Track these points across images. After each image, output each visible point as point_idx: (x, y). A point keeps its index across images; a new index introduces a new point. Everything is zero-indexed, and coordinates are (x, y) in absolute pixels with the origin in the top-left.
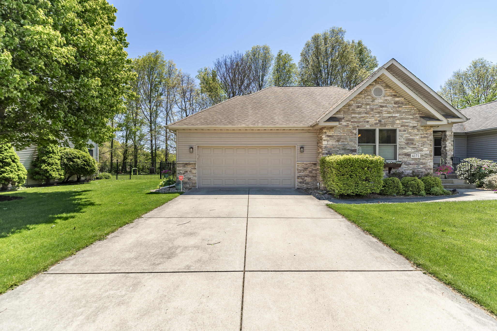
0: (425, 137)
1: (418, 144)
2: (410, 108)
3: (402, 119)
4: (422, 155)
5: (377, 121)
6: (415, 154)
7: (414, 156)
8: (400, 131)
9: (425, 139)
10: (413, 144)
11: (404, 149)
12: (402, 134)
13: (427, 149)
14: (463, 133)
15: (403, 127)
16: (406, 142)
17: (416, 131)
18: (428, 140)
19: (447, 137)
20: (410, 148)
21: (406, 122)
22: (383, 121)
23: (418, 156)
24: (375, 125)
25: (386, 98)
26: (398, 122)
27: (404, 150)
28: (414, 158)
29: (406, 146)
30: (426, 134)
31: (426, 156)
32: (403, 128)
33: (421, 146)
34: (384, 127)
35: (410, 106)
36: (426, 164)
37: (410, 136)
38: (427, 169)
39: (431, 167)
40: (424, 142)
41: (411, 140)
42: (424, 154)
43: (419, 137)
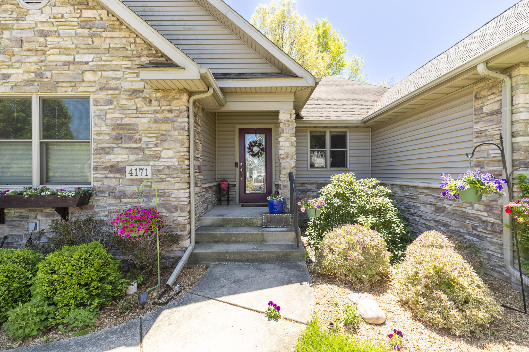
0: (164, 120)
1: (147, 139)
2: (124, 40)
3: (100, 68)
4: (159, 171)
5: (33, 75)
6: (138, 168)
7: (134, 172)
8: (97, 103)
9: (166, 126)
10: (131, 138)
11: (108, 153)
12: (101, 110)
13: (170, 153)
14: (357, 123)
15: (105, 93)
16: (114, 133)
17: (139, 102)
18: (175, 129)
19: (281, 125)
20: (125, 151)
21: (113, 79)
22: (48, 74)
23: (144, 171)
24: (27, 85)
25: (56, 10)
26: (89, 76)
27: (108, 157)
28: (134, 177)
29: (113, 145)
30: (170, 111)
31: (167, 171)
32: (104, 95)
33: (156, 145)
34: (51, 91)
35: (123, 34)
36: (168, 195)
37: (124, 116)
38: (173, 210)
39: (183, 203)
40: (163, 135)
41: (127, 127)
42: (164, 168)
43: (149, 119)
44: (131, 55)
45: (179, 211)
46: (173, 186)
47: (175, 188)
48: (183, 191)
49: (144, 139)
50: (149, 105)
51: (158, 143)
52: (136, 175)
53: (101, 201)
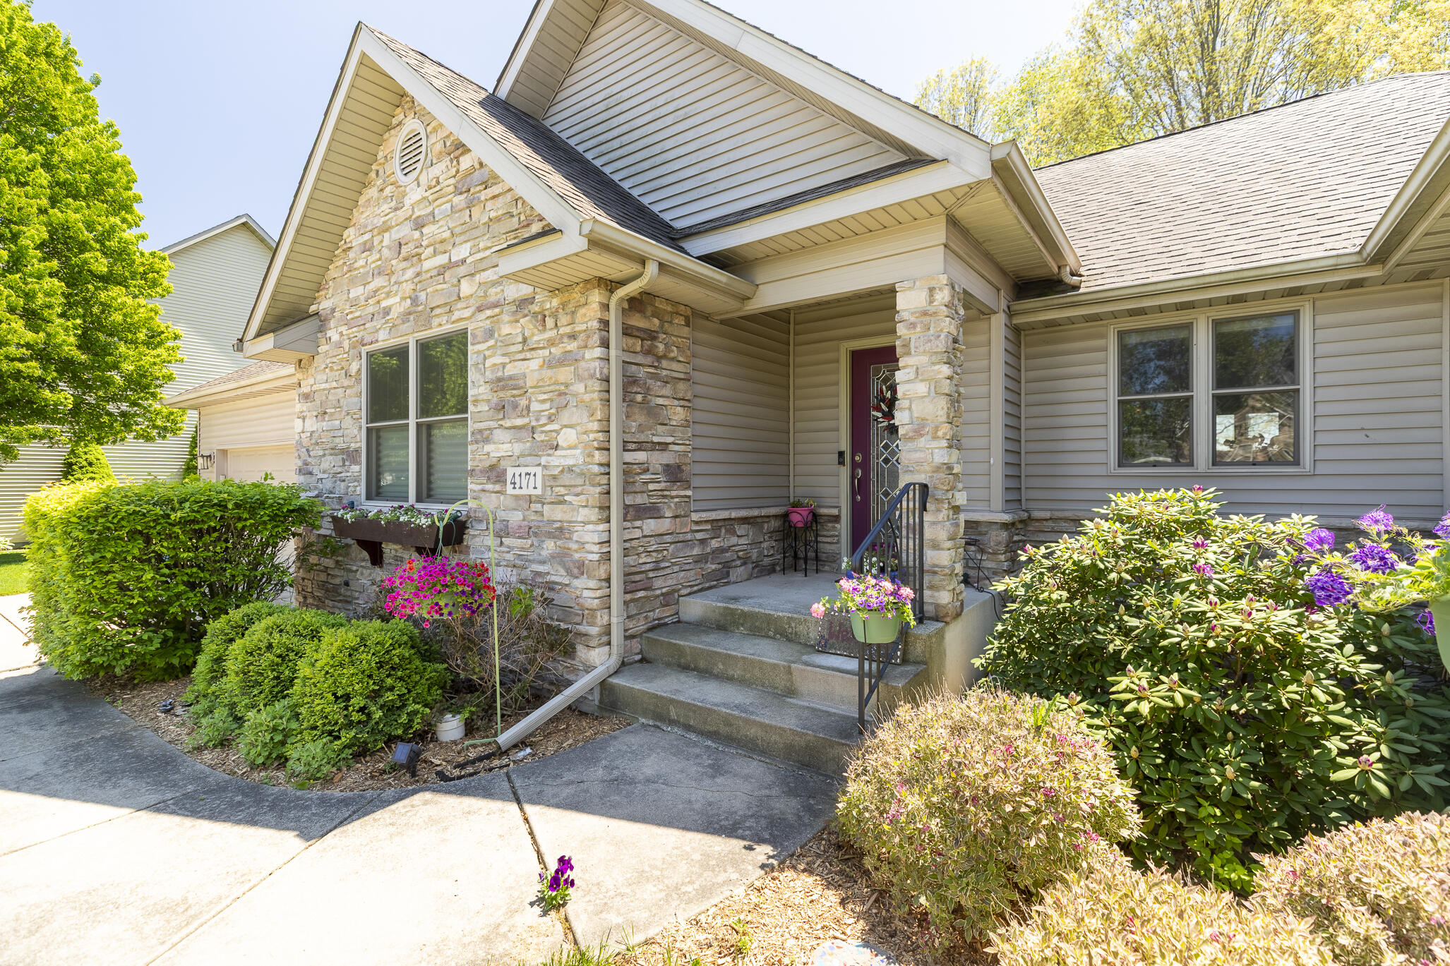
0: (564, 360)
1: (538, 407)
3: (479, 267)
4: (554, 478)
5: (409, 303)
6: (524, 471)
7: (517, 479)
8: (476, 338)
9: (565, 374)
10: (516, 407)
11: (486, 441)
12: (481, 352)
13: (573, 436)
15: (484, 315)
16: (494, 398)
17: (528, 325)
18: (579, 378)
19: (902, 329)
20: (509, 436)
21: (494, 284)
22: (423, 296)
23: (532, 478)
24: (403, 322)
25: (431, 173)
26: (465, 288)
27: (486, 448)
28: (519, 491)
29: (493, 424)
30: (573, 337)
31: (567, 479)
32: (483, 321)
33: (551, 419)
34: (428, 327)
36: (567, 536)
37: (507, 360)
38: (576, 571)
39: (591, 557)
40: (561, 394)
41: (510, 383)
42: (562, 471)
43: (541, 360)
44: (517, 226)
45: (585, 576)
46: (575, 513)
47: (579, 519)
48: (591, 527)
49: (535, 407)
50: (541, 328)
51: (553, 414)
52: (521, 488)
53: (477, 539)
